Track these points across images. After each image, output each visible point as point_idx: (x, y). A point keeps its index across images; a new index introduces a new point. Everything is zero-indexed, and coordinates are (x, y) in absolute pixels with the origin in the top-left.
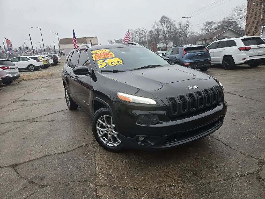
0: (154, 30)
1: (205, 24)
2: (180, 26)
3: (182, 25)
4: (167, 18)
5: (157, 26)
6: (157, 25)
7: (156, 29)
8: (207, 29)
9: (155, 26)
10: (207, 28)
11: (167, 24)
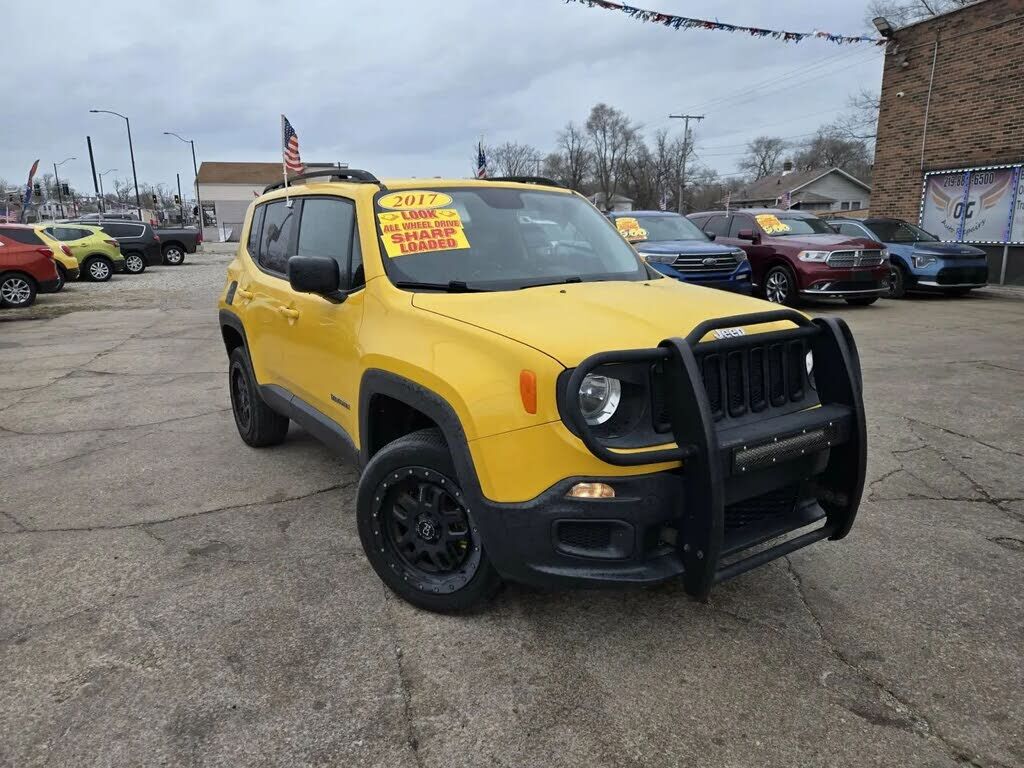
0: (564, 152)
1: (755, 146)
2: (661, 145)
3: (668, 143)
4: (612, 113)
5: (576, 141)
6: (575, 136)
7: (571, 152)
8: (759, 164)
9: (570, 139)
10: (758, 160)
11: (614, 136)
